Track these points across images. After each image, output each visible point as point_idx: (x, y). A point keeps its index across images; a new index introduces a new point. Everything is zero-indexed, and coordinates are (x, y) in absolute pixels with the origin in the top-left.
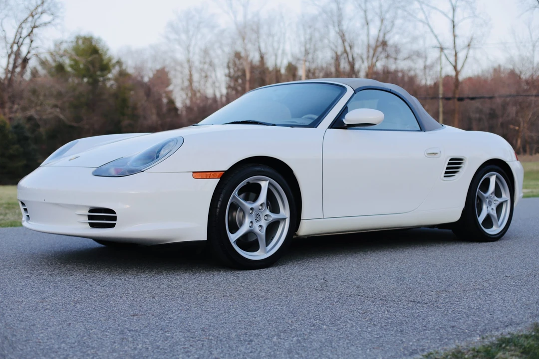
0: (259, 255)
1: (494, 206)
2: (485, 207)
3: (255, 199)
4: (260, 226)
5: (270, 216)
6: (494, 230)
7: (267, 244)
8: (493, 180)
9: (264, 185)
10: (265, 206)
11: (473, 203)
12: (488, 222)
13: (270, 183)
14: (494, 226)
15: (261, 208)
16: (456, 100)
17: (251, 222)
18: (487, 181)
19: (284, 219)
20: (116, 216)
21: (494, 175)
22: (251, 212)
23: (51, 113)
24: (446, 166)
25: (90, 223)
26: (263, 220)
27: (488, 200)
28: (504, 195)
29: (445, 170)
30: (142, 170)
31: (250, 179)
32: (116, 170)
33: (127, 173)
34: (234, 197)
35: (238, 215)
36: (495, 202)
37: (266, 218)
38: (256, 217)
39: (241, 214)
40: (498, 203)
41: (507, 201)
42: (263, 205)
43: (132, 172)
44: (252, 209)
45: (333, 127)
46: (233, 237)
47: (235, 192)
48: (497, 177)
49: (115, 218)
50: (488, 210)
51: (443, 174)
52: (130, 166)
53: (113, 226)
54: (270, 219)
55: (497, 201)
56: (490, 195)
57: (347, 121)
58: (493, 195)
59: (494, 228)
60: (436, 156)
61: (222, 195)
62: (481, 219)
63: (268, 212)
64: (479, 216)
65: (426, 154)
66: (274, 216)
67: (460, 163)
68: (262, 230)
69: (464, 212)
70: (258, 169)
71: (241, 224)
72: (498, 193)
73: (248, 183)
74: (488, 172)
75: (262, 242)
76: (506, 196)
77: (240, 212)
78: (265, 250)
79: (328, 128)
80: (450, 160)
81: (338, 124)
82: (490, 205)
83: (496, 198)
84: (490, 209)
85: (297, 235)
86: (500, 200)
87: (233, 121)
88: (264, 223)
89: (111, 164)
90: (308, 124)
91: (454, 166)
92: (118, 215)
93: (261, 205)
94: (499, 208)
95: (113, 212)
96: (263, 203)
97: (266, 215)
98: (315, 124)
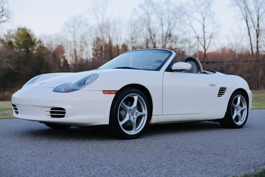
0: (133, 132)
1: (239, 111)
2: (235, 111)
3: (131, 105)
4: (134, 118)
5: (139, 113)
6: (239, 123)
7: (137, 127)
8: (239, 98)
9: (136, 98)
10: (136, 109)
11: (230, 109)
12: (237, 119)
13: (138, 97)
14: (239, 121)
15: (134, 109)
16: (205, 63)
17: (130, 116)
18: (237, 99)
19: (145, 115)
20: (65, 112)
21: (240, 96)
22: (129, 111)
23: (5, 66)
24: (218, 91)
25: (51, 115)
26: (135, 115)
27: (237, 108)
28: (244, 106)
29: (218, 93)
30: (78, 89)
31: (129, 95)
32: (65, 89)
33: (71, 90)
34: (122, 103)
35: (123, 113)
36: (240, 109)
37: (136, 114)
38: (132, 113)
39: (125, 112)
40: (241, 110)
41: (245, 109)
42: (135, 108)
43: (73, 90)
44: (130, 110)
45: (167, 70)
46: (121, 123)
47: (122, 101)
48: (241, 97)
49: (65, 113)
50: (237, 113)
51: (217, 95)
52: (71, 87)
53: (63, 116)
54: (138, 115)
55: (241, 109)
56: (238, 106)
57: (173, 68)
58: (239, 106)
59: (240, 122)
60: (214, 86)
61: (116, 103)
62: (234, 117)
63: (137, 111)
64: (233, 116)
65: (209, 85)
66: (140, 113)
67: (224, 90)
68: (134, 120)
69: (226, 114)
70: (133, 90)
71: (125, 117)
72: (241, 105)
73: (128, 97)
74: (237, 95)
75: (134, 126)
76: (245, 106)
77: (124, 111)
78: (136, 130)
79: (165, 71)
80: (220, 88)
81: (169, 69)
82: (238, 111)
83: (240, 107)
84: (238, 113)
85: (150, 123)
86: (242, 108)
87: (118, 67)
88: (135, 117)
89: (62, 86)
90: (155, 69)
91: (222, 91)
92: (66, 111)
93: (134, 108)
94: (242, 112)
95: (64, 109)
96: (135, 107)
97: (136, 113)
98: (158, 69)
